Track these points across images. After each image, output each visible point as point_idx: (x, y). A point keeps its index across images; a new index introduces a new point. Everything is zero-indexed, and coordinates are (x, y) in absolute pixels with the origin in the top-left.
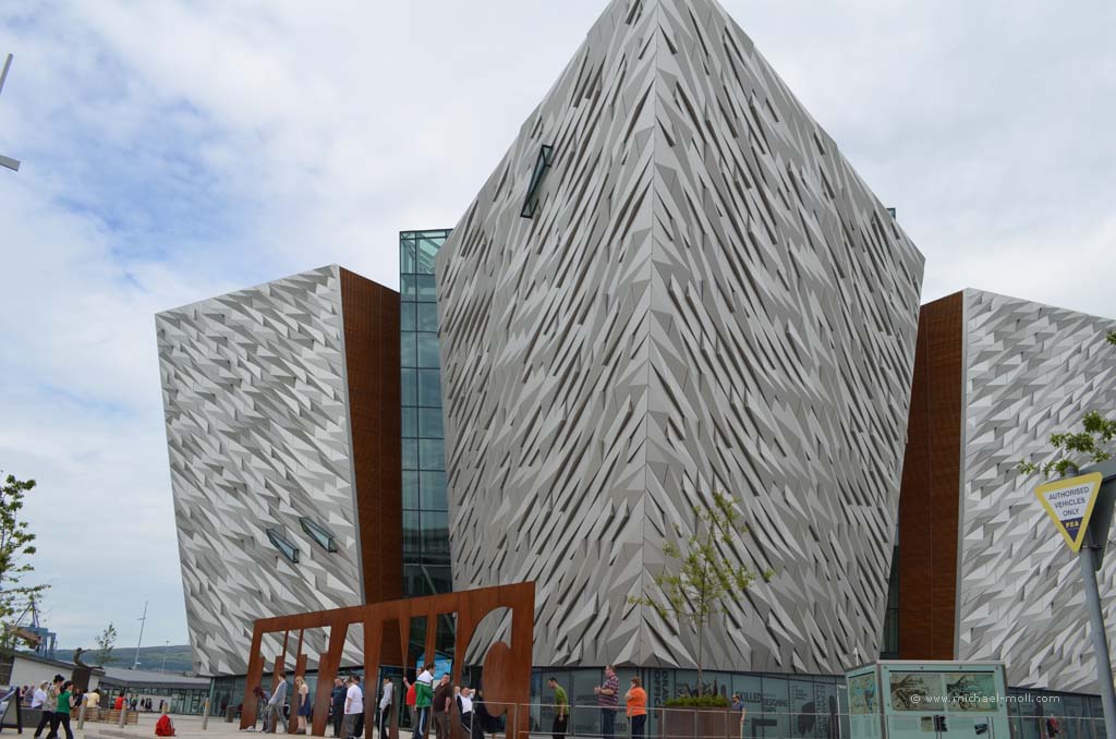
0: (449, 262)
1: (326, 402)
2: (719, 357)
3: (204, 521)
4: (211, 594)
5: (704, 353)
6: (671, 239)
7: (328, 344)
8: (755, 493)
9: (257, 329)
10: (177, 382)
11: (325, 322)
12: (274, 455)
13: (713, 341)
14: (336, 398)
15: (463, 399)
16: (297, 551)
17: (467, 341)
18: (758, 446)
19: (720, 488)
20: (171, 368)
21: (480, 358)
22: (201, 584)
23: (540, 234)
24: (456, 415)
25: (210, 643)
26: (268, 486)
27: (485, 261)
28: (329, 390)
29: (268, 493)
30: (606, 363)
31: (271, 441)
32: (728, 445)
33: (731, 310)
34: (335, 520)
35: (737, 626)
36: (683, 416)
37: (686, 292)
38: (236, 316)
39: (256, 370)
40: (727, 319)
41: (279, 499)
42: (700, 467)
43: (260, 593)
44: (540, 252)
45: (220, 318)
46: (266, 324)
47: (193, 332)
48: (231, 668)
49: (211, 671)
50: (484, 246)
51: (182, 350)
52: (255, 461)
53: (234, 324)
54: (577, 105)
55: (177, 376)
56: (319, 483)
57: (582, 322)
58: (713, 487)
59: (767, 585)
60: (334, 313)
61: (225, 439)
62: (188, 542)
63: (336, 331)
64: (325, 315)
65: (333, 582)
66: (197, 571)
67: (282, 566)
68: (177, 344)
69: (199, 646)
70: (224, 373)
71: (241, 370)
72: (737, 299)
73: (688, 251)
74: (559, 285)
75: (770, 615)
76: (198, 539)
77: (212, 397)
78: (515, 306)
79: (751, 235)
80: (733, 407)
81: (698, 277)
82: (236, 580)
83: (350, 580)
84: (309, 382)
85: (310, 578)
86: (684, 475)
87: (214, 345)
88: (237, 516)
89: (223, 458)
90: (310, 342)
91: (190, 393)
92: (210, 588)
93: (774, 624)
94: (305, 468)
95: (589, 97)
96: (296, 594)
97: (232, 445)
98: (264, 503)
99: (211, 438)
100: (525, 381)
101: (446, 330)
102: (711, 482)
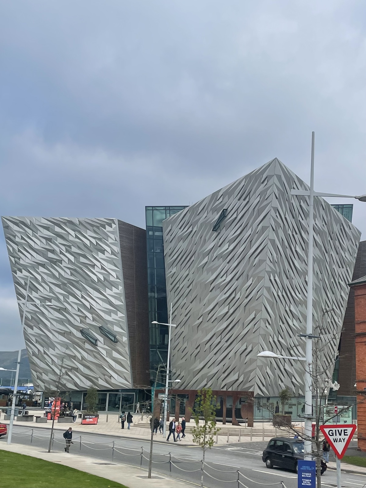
1: (111, 279)
2: (283, 296)
3: (39, 322)
4: (45, 356)
5: (278, 296)
6: (271, 262)
7: (113, 253)
8: (291, 337)
9: (71, 238)
10: (19, 254)
11: (110, 243)
12: (83, 297)
13: (281, 290)
14: (117, 278)
15: (178, 287)
16: (96, 340)
17: (181, 265)
18: (293, 321)
19: (280, 339)
20: (15, 247)
21: (188, 274)
22: (38, 350)
23: (220, 239)
24: (175, 292)
26: (79, 310)
27: (192, 237)
28: (114, 274)
29: (79, 313)
30: (247, 297)
31: (81, 291)
32: (283, 323)
33: (288, 278)
34: (116, 329)
35: (282, 381)
36: (271, 317)
37: (274, 277)
38: (57, 229)
39: (72, 258)
40: (286, 282)
41: (86, 317)
42: (275, 333)
43: (75, 357)
44: (219, 246)
45: (47, 228)
46: (77, 237)
47: (30, 232)
49: (45, 389)
50: (192, 231)
51: (22, 238)
52: (72, 299)
53: (56, 233)
54: (238, 200)
55: (19, 251)
56: (109, 313)
57: (237, 280)
58: (278, 338)
59: (292, 367)
60: (116, 240)
61: (53, 287)
62: (29, 331)
63: (117, 249)
64: (110, 240)
65: (115, 354)
66: (36, 345)
67: (88, 346)
68: (19, 235)
69: (38, 378)
70: (50, 255)
71: (61, 256)
72: (290, 275)
73: (276, 264)
74: (228, 263)
75: (293, 377)
76: (36, 330)
77: (43, 266)
78: (207, 262)
79: (296, 251)
80: (286, 311)
81: (278, 271)
82: (61, 350)
83: (125, 355)
84: (103, 268)
85: (104, 352)
86: (270, 336)
87: (44, 241)
88: (61, 322)
89: (51, 295)
90: (103, 251)
91: (27, 261)
92: (45, 353)
93: (294, 380)
94: (100, 306)
96: (95, 357)
97: (57, 289)
98: (78, 318)
99: (43, 284)
101: (169, 257)
102: (277, 336)
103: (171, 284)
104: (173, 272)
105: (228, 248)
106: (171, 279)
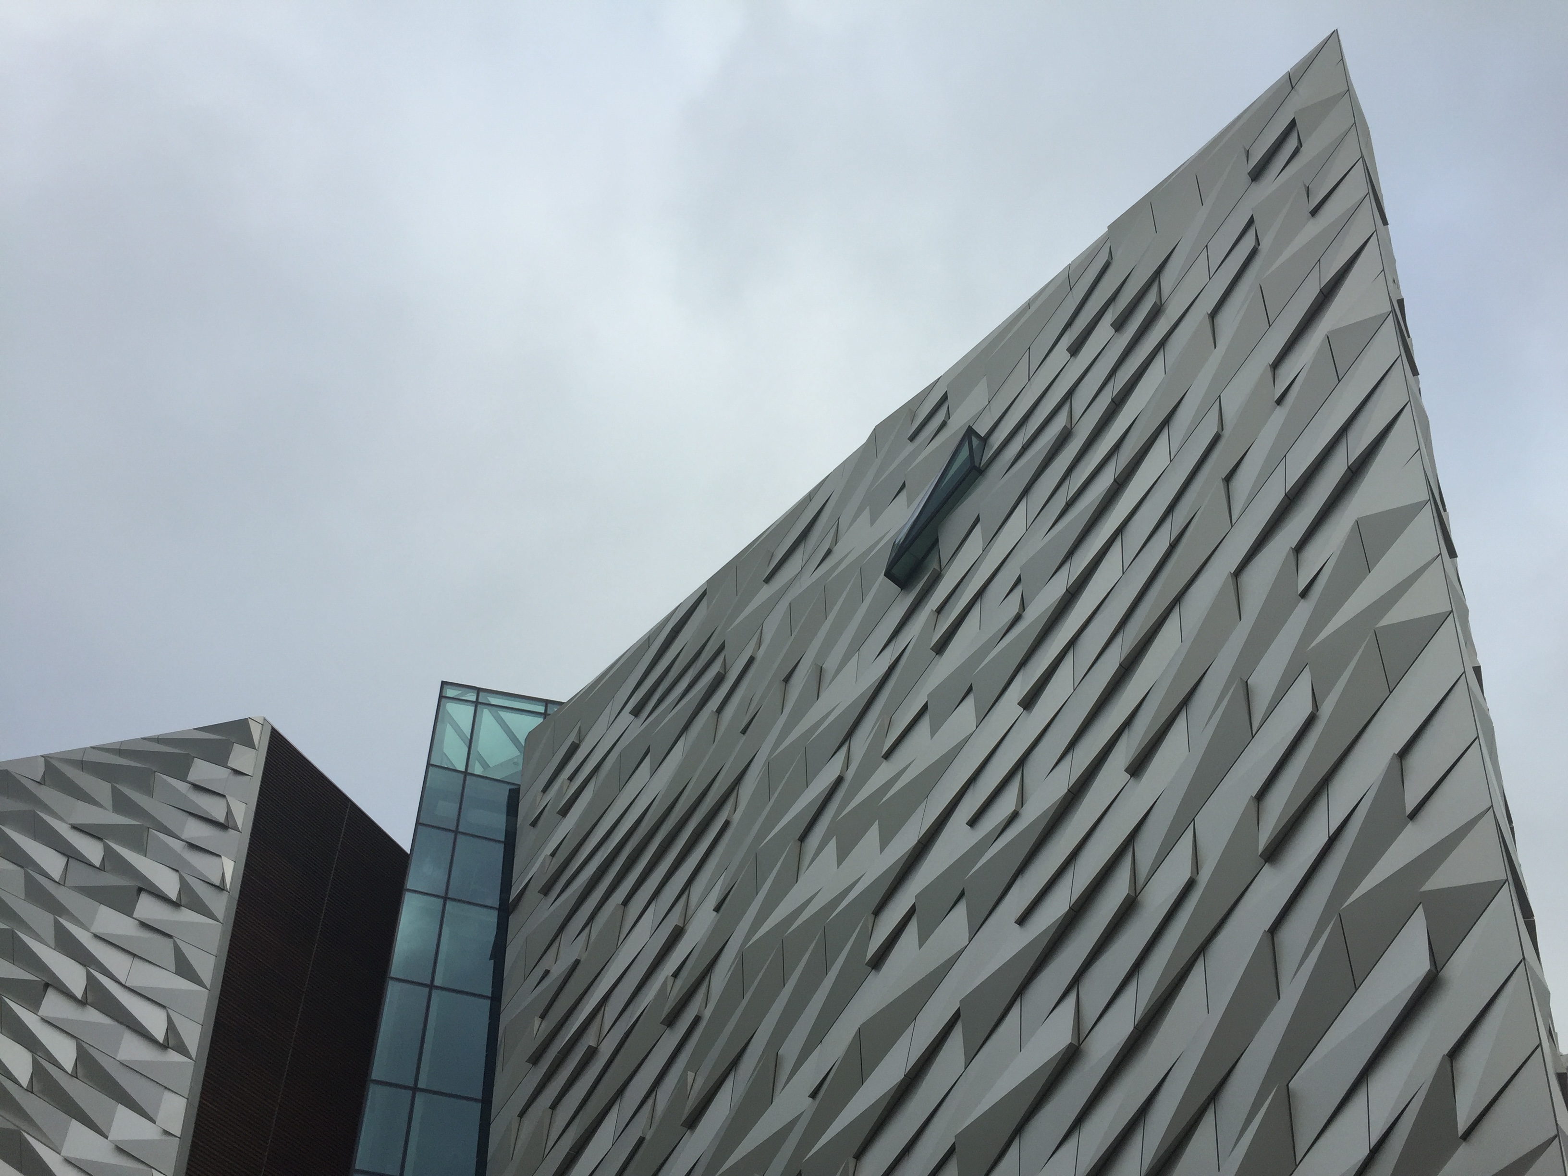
0: (581, 738)
1: (131, 1054)
11: (192, 846)
14: (172, 1041)
15: (592, 1053)
17: (626, 903)
21: (677, 934)
23: (940, 610)
24: (554, 1106)
27: (720, 710)
28: (154, 1019)
30: (1272, 854)
44: (940, 648)
50: (719, 679)
54: (1075, 350)
57: (1137, 768)
74: (1028, 702)
78: (839, 780)
84: (95, 997)
95: (1119, 325)
100: (878, 961)
101: (546, 890)
103: (535, 1059)
104: (558, 970)
105: (1018, 618)
106: (537, 1021)
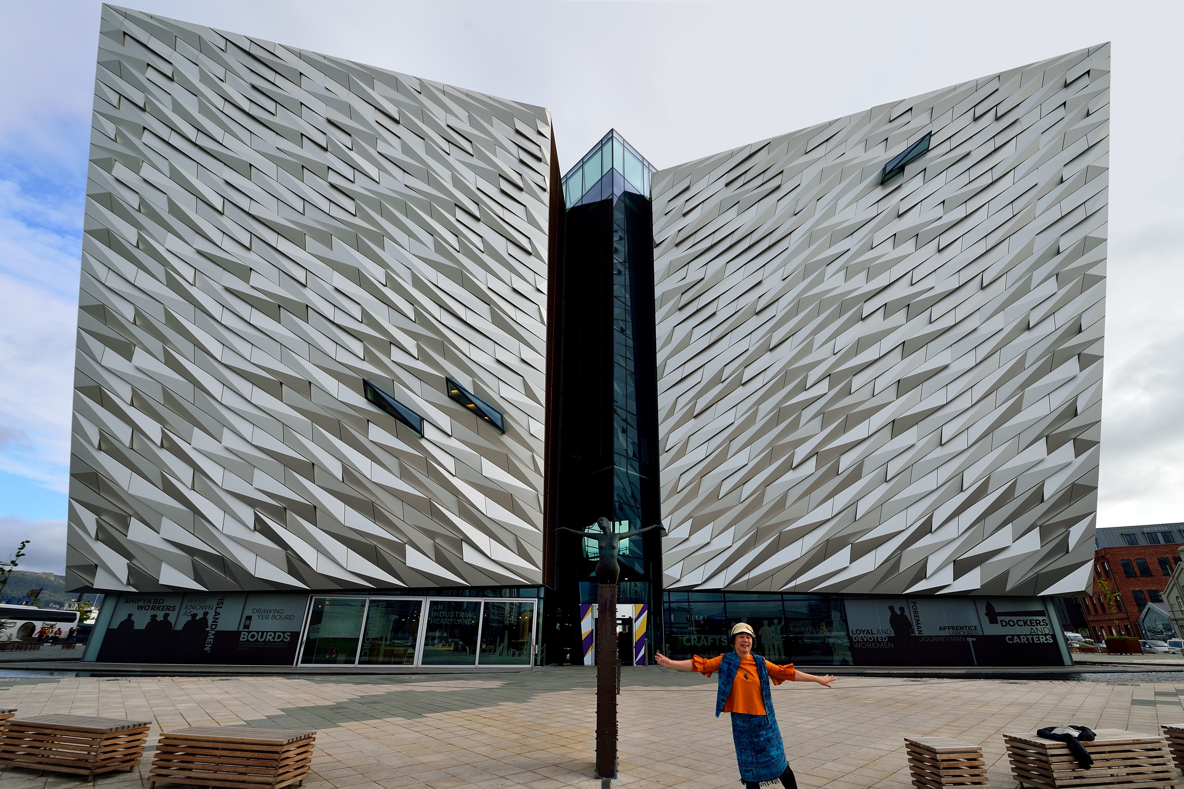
0: (691, 183)
1: (513, 251)
4: (166, 455)
10: (149, 117)
11: (524, 163)
16: (422, 419)
17: (727, 263)
21: (759, 283)
22: (138, 432)
23: (901, 200)
24: (694, 328)
25: (138, 532)
27: (779, 200)
29: (365, 330)
34: (510, 395)
39: (372, 170)
41: (394, 343)
44: (901, 215)
48: (198, 579)
49: (129, 583)
50: (778, 187)
52: (341, 283)
54: (976, 119)
57: (984, 288)
60: (540, 159)
61: (268, 235)
63: (544, 181)
64: (524, 156)
65: (494, 471)
66: (131, 412)
67: (378, 434)
74: (941, 250)
76: (146, 362)
82: (249, 440)
89: (254, 257)
90: (493, 177)
95: (997, 119)
96: (405, 475)
98: (354, 344)
99: (227, 221)
101: (676, 246)
104: (691, 279)
105: (941, 218)
